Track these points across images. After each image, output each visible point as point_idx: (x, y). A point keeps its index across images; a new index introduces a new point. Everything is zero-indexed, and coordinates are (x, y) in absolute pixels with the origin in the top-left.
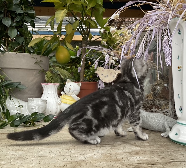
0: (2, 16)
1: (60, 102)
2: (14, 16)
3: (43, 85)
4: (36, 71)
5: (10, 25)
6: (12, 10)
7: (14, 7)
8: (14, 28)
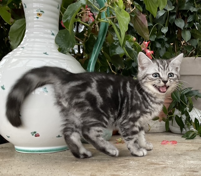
0: (174, 17)
2: (186, 16)
5: (183, 27)
6: (185, 9)
7: (186, 5)
8: (187, 30)
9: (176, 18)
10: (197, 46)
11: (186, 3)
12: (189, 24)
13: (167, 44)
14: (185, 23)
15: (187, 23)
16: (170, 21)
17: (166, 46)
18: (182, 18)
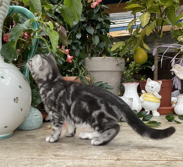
0: (86, 25)
1: (143, 99)
2: (95, 24)
3: (125, 85)
4: (117, 72)
5: (93, 33)
6: (93, 19)
7: (94, 16)
8: (96, 35)
9: (87, 26)
10: (104, 48)
11: (95, 14)
12: (97, 31)
13: (81, 47)
14: (94, 30)
15: (96, 30)
16: (82, 28)
17: (80, 48)
18: (92, 26)
